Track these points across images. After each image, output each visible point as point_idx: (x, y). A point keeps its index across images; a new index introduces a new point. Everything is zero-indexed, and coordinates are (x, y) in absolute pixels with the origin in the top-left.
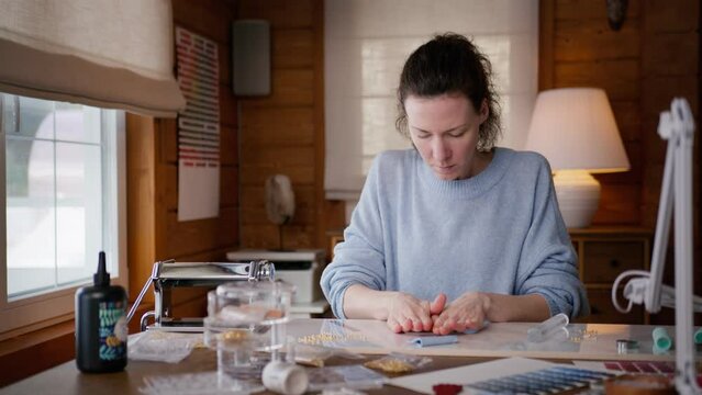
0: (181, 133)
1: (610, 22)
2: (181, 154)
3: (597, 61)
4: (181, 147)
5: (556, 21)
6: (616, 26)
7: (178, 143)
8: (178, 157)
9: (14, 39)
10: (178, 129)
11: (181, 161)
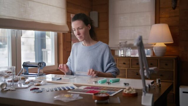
0: (72, 36)
1: (173, 8)
2: (72, 40)
3: (170, 17)
4: (72, 39)
5: (159, 8)
6: (174, 8)
7: (71, 38)
8: (71, 41)
9: (15, 19)
10: (71, 35)
11: (72, 42)
